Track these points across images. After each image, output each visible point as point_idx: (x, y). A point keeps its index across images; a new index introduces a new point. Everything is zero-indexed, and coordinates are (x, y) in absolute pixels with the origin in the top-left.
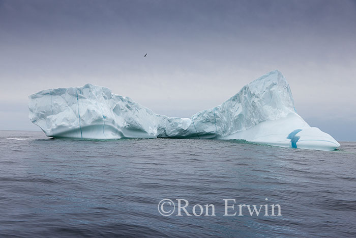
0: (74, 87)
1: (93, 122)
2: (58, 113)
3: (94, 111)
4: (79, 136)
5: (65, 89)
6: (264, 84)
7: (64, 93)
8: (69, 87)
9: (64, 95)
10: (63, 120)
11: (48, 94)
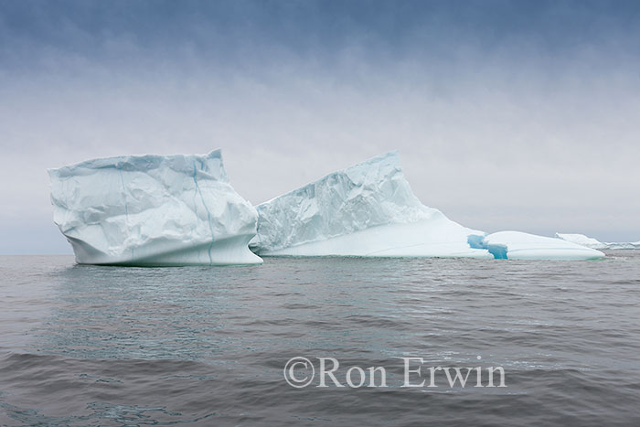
0: (186, 155)
1: (243, 228)
2: (143, 210)
3: (244, 206)
4: (204, 258)
5: (160, 159)
6: (379, 170)
7: (157, 167)
8: (173, 154)
9: (156, 170)
10: (166, 226)
11: (113, 166)
